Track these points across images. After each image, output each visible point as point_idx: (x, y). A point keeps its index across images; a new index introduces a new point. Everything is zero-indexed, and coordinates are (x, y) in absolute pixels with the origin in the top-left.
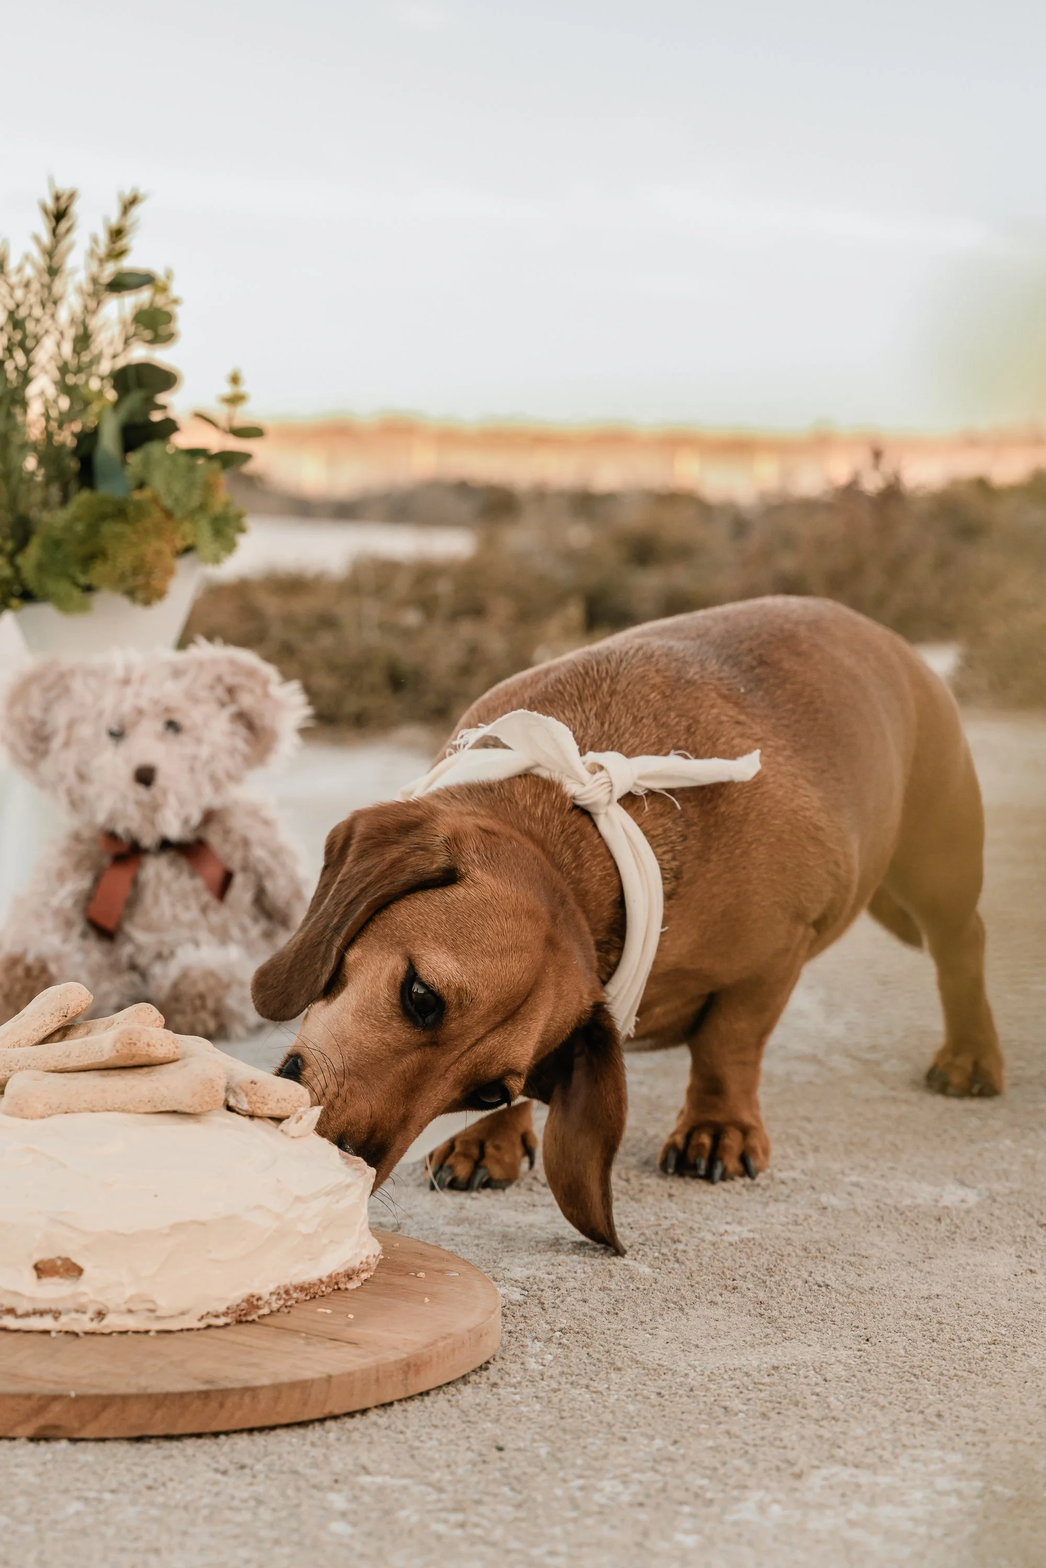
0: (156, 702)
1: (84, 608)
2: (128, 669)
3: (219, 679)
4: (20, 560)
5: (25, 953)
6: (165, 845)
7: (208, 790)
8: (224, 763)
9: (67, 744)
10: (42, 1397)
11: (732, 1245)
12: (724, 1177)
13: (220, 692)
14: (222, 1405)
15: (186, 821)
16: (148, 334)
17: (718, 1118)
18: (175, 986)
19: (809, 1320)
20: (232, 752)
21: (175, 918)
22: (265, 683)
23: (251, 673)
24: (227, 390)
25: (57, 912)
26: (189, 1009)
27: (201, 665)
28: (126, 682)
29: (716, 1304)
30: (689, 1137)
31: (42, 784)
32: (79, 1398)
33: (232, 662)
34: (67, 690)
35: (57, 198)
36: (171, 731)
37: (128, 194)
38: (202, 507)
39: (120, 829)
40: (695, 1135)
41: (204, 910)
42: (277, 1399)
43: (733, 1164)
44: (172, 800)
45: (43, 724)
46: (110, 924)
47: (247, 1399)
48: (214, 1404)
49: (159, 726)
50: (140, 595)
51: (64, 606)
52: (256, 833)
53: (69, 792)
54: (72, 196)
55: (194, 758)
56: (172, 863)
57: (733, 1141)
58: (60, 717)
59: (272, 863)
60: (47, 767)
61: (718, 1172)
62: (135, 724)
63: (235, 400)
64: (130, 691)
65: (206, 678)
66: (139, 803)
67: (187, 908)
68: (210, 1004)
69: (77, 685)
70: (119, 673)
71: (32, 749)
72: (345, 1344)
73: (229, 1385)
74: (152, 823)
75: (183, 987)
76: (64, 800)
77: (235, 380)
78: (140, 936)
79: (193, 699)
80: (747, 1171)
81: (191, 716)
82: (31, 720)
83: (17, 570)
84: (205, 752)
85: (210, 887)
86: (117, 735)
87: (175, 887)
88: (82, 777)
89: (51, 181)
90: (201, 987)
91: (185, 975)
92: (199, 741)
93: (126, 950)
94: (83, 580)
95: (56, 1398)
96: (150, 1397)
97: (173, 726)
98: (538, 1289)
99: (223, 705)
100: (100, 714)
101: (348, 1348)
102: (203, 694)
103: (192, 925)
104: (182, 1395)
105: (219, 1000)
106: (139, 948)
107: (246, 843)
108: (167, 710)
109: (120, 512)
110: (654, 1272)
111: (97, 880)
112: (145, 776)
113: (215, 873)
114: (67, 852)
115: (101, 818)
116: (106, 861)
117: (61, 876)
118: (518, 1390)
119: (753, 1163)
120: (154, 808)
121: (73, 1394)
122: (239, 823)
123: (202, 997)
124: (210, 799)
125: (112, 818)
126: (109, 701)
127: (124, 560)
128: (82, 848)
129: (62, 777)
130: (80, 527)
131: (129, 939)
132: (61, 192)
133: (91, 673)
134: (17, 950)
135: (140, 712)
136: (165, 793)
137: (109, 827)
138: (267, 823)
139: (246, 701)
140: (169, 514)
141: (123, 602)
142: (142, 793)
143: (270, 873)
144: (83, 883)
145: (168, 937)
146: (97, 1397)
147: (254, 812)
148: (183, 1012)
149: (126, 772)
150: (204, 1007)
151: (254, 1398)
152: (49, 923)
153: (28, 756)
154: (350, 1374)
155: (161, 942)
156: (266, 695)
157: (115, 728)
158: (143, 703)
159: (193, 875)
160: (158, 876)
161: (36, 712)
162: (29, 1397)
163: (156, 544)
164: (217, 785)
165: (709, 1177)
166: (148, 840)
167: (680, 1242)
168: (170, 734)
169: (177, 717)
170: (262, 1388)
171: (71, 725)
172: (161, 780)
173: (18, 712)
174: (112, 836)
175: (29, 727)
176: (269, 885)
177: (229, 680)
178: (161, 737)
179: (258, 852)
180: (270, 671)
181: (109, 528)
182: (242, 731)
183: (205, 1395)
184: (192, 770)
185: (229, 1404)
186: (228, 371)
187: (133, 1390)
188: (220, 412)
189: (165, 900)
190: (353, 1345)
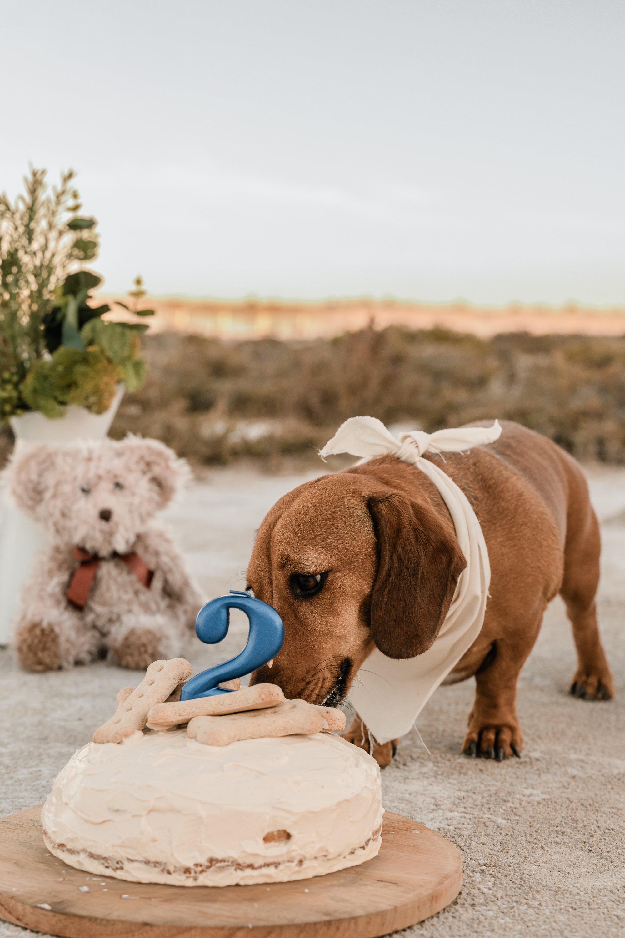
0: (109, 472)
1: (61, 415)
2: (90, 452)
3: (142, 458)
4: (22, 387)
5: (41, 621)
6: (115, 555)
7: (138, 523)
8: (146, 507)
9: (54, 496)
10: (230, 929)
11: (540, 803)
12: (505, 757)
13: (142, 466)
14: (338, 929)
15: (127, 542)
16: (81, 254)
17: (496, 722)
18: (127, 639)
19: (620, 853)
20: (150, 500)
21: (120, 598)
22: (167, 460)
23: (160, 454)
24: (133, 288)
25: (52, 595)
26: (136, 653)
27: (132, 450)
28: (89, 459)
29: (559, 843)
30: (480, 734)
31: (37, 519)
32: (255, 928)
33: (149, 448)
34: (53, 464)
35: (34, 174)
36: (118, 488)
37: (66, 172)
38: (129, 358)
39: (88, 546)
40: (485, 733)
41: (136, 593)
42: (368, 923)
43: (508, 750)
44: (121, 529)
45: (39, 483)
46: (80, 602)
47: (352, 924)
48: (333, 929)
49: (111, 486)
50: (95, 408)
51: (49, 414)
52: (162, 548)
53: (56, 524)
54: (44, 172)
55: (131, 504)
56: (117, 566)
57: (506, 736)
58: (50, 480)
59: (171, 564)
60: (41, 509)
61: (501, 755)
62: (96, 485)
63: (138, 294)
64: (93, 465)
65: (135, 458)
66: (102, 531)
67: (126, 592)
68: (150, 650)
69: (59, 461)
70: (85, 454)
71: (32, 499)
72: (389, 884)
73: (343, 916)
74: (110, 543)
75: (132, 639)
76: (52, 529)
77: (138, 282)
78: (98, 608)
79: (129, 470)
80: (515, 753)
81: (129, 479)
82: (31, 481)
83: (20, 392)
84: (136, 500)
85: (140, 580)
86: (86, 491)
87: (120, 579)
88: (64, 515)
89: (30, 164)
90: (144, 640)
91: (132, 632)
92: (133, 494)
93: (90, 618)
94: (61, 398)
95: (240, 928)
96: (297, 926)
97: (118, 485)
98: (451, 836)
99: (144, 473)
100: (75, 479)
101: (393, 887)
102: (134, 466)
103: (129, 602)
104: (315, 924)
105: (155, 648)
106: (98, 616)
107: (157, 553)
108: (116, 476)
109: (85, 360)
110: (508, 822)
111: (72, 576)
112: (106, 516)
113: (142, 572)
114: (53, 559)
115: (77, 539)
116: (77, 565)
117: (50, 574)
118: (489, 908)
119: (518, 748)
120: (111, 534)
121: (250, 926)
122: (154, 542)
123: (144, 645)
124: (140, 528)
125: (84, 540)
126: (80, 470)
127: (88, 387)
128: (61, 557)
129: (51, 515)
130: (60, 368)
131: (91, 610)
132: (36, 171)
133: (67, 454)
134: (37, 619)
135: (99, 477)
136: (117, 525)
137: (81, 545)
138: (167, 541)
139: (157, 470)
140: (110, 361)
141: (84, 413)
142: (103, 525)
143: (170, 570)
144: (64, 577)
145: (116, 610)
146: (265, 927)
147: (161, 535)
148: (132, 655)
149: (94, 513)
150: (146, 652)
151: (356, 923)
152: (50, 602)
153: (30, 503)
154: (406, 905)
155: (111, 612)
156: (168, 467)
157: (86, 487)
158: (101, 472)
159: (129, 572)
160: (109, 573)
161: (34, 477)
162: (222, 928)
163: (106, 379)
164: (143, 520)
165: (497, 758)
166: (104, 552)
167: (508, 801)
168: (118, 491)
169: (121, 481)
170: (360, 917)
171: (58, 484)
172: (115, 517)
173: (23, 476)
174: (82, 550)
175: (31, 486)
176: (170, 578)
177: (148, 458)
178: (113, 492)
179: (165, 559)
180: (170, 453)
181: (80, 369)
182: (155, 488)
183: (328, 923)
184: (131, 511)
185: (342, 928)
186: (134, 277)
187: (285, 922)
188: (129, 301)
189: (114, 587)
190: (395, 885)
